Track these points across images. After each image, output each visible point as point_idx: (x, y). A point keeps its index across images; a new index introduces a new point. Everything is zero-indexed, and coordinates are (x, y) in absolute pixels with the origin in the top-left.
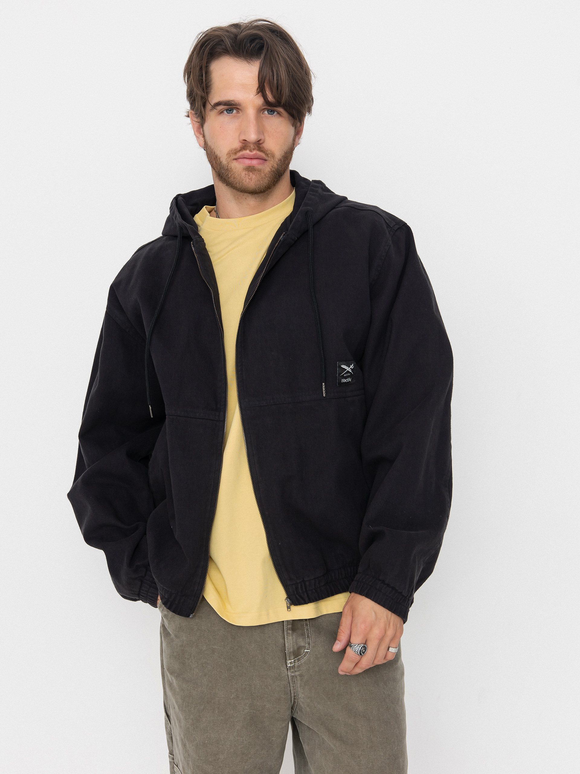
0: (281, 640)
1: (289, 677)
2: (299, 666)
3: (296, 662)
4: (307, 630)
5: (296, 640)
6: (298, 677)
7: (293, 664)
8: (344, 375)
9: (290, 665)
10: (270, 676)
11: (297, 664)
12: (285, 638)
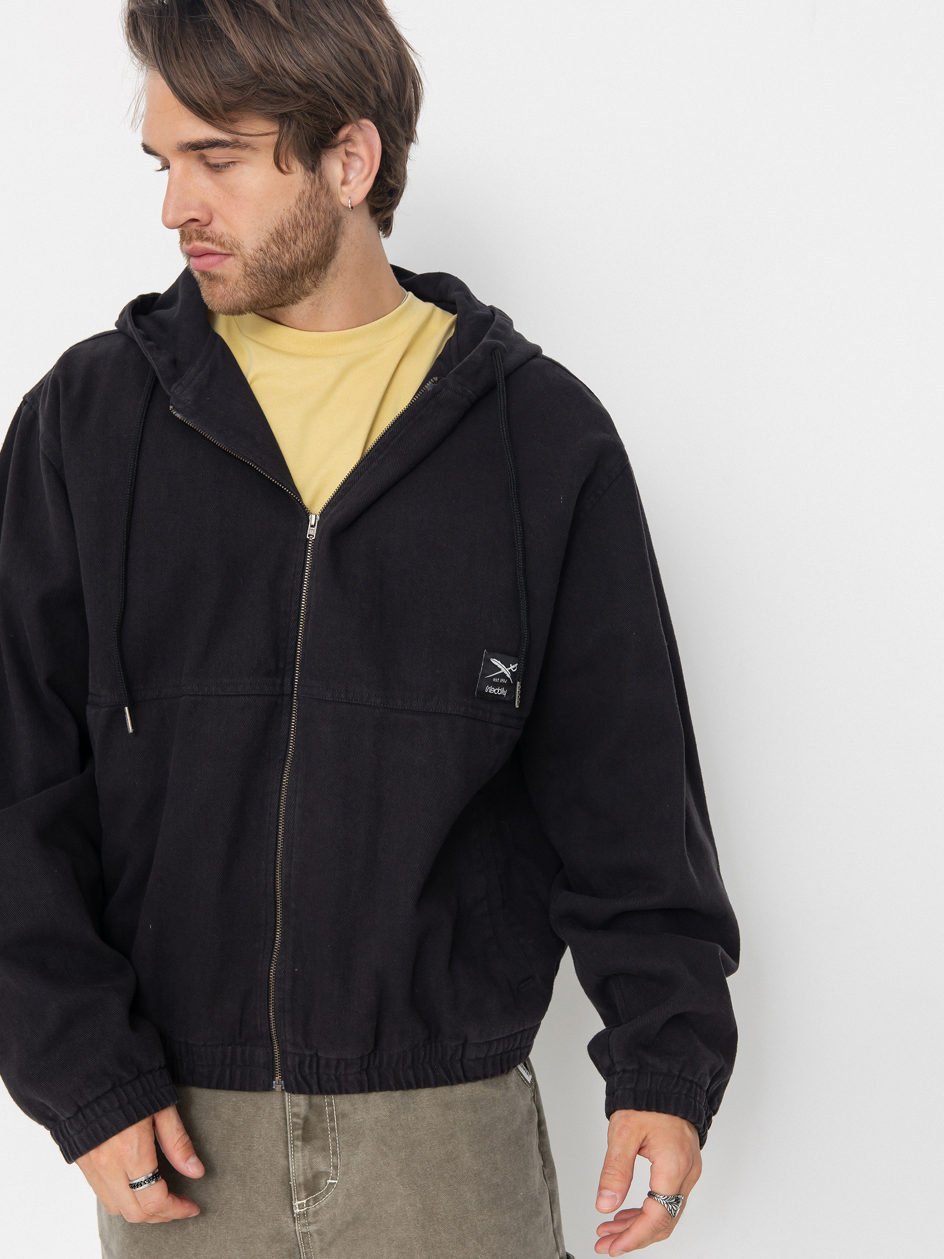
0: (282, 1161)
1: (298, 1234)
2: (316, 1213)
3: (311, 1204)
4: (334, 1139)
5: (310, 1159)
6: (315, 1235)
7: (305, 1209)
8: (494, 680)
9: (298, 1210)
10: (261, 1237)
11: (312, 1208)
12: (290, 1155)
